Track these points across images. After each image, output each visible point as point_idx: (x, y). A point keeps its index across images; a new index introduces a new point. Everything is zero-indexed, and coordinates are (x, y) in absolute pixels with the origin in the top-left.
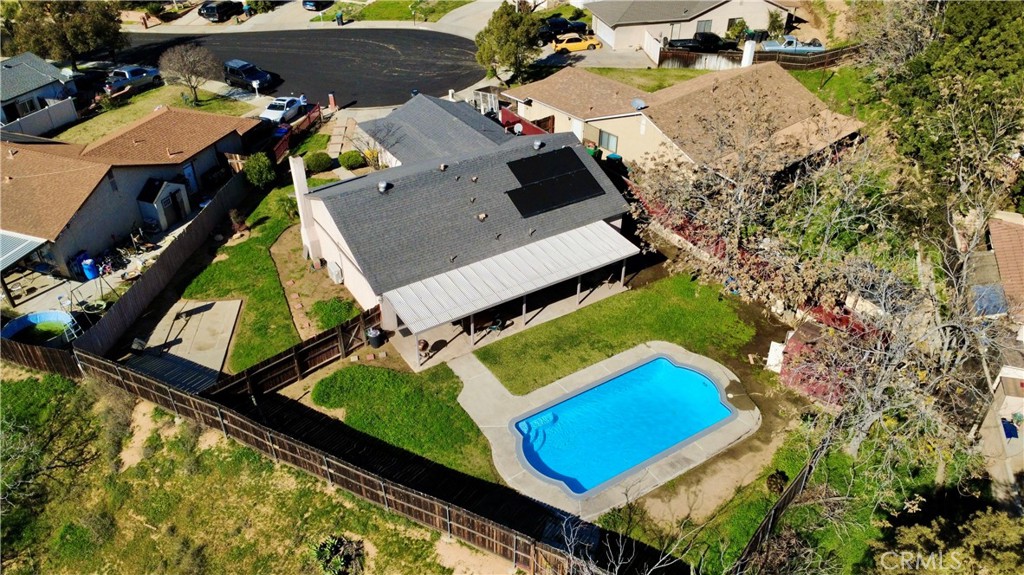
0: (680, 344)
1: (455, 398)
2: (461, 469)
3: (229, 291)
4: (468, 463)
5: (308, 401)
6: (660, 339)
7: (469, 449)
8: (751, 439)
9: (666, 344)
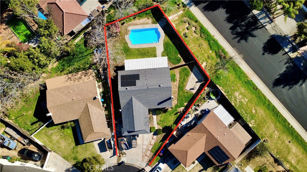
0: (128, 45)
1: (164, 51)
2: (168, 38)
3: (186, 93)
4: (168, 39)
5: (182, 60)
6: (130, 48)
7: (166, 41)
8: (132, 25)
9: (130, 47)
